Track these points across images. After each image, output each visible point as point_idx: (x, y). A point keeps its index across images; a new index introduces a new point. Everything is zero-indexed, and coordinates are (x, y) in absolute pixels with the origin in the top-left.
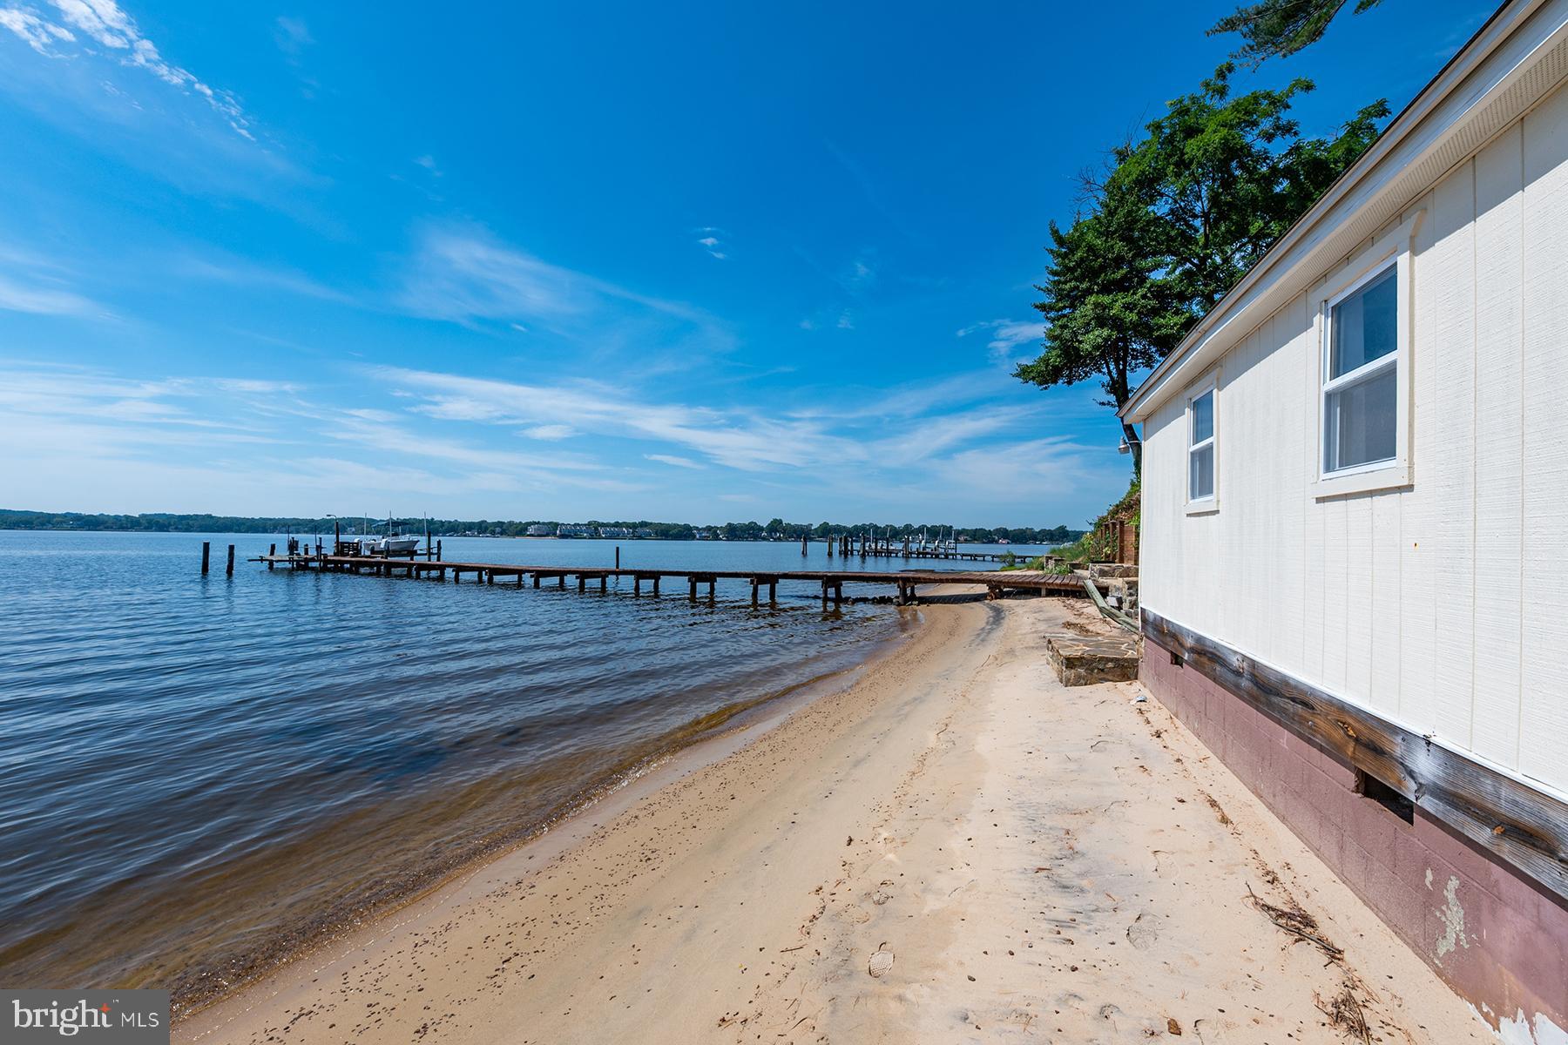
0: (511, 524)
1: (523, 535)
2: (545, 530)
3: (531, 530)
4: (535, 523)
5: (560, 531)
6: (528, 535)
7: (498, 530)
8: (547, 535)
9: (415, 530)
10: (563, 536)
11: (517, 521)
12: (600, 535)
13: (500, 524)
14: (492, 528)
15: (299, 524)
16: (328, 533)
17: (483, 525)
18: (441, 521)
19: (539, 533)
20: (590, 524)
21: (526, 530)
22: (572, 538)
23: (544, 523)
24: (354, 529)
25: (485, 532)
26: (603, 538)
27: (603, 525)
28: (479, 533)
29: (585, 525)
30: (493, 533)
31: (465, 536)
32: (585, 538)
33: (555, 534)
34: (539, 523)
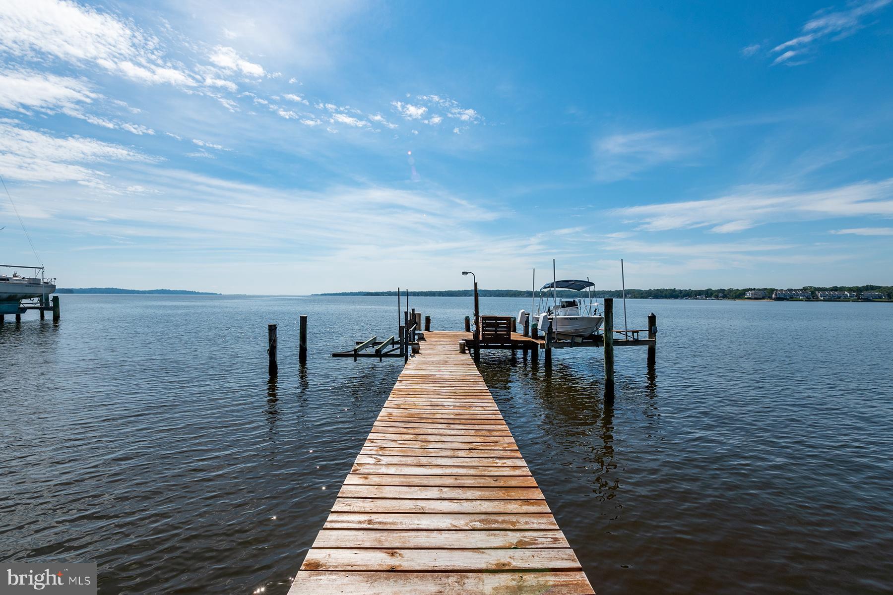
0: (730, 290)
1: (741, 299)
2: (760, 294)
3: (748, 295)
4: (751, 290)
5: (776, 295)
6: (746, 299)
7: (721, 295)
8: (763, 298)
9: (664, 295)
10: (778, 299)
11: (735, 288)
12: (818, 298)
13: (722, 291)
14: (716, 294)
15: (605, 293)
16: (618, 298)
17: (709, 292)
18: (680, 290)
19: (756, 296)
20: (805, 289)
21: (744, 294)
22: (787, 300)
23: (759, 290)
24: (630, 296)
25: (710, 296)
26: (821, 300)
27: (819, 289)
28: (706, 297)
29: (801, 290)
30: (717, 297)
31: (696, 299)
32: (801, 300)
33: (770, 298)
34: (754, 289)
